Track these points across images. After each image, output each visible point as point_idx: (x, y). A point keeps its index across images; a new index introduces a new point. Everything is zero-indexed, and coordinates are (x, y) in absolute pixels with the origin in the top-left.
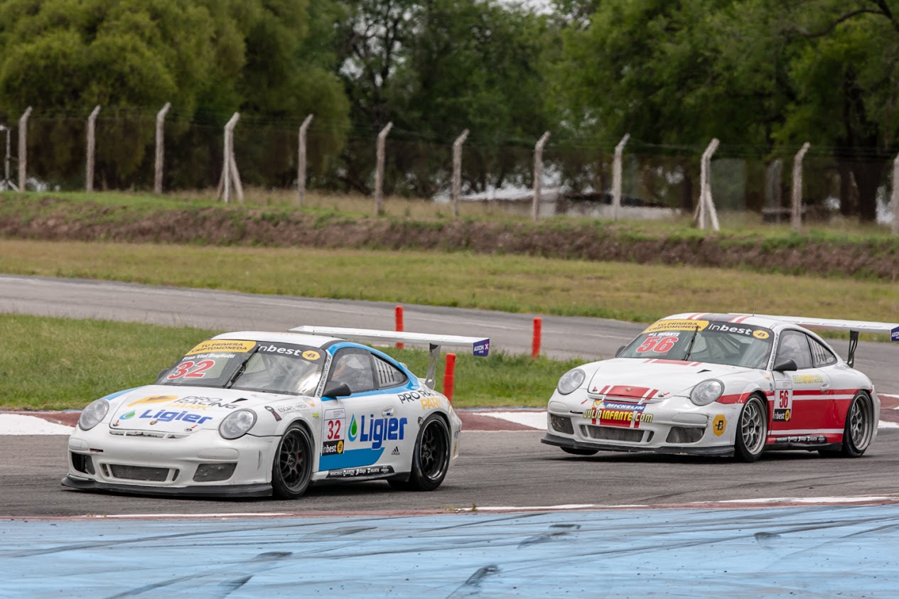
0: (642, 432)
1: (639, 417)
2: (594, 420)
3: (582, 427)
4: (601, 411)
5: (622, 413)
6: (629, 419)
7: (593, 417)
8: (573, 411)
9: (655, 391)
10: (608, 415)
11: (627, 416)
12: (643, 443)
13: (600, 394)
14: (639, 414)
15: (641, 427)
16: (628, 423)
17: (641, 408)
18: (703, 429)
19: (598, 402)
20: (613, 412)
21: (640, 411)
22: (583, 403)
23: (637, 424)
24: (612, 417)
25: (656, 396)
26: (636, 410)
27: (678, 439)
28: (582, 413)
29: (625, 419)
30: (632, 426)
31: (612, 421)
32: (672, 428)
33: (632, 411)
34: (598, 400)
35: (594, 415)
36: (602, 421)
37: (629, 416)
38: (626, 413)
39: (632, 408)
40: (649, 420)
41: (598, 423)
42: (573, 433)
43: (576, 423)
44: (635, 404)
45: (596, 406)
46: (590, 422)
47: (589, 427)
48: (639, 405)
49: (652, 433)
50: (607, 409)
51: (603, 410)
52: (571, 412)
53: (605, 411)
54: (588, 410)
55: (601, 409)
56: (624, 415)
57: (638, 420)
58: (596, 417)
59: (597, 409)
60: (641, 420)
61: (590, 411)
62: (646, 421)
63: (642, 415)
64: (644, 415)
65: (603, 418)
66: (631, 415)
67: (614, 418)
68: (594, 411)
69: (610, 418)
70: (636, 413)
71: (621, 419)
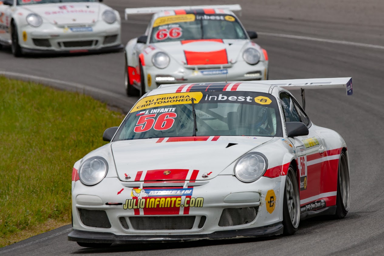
0: (194, 217)
1: (188, 202)
2: (137, 211)
3: (122, 219)
4: (144, 200)
5: (169, 199)
6: (177, 206)
7: (135, 207)
8: (109, 202)
9: (195, 173)
10: (153, 203)
11: (175, 201)
12: (195, 230)
13: (136, 181)
14: (188, 199)
15: (191, 213)
16: (177, 210)
17: (188, 192)
18: (256, 208)
19: (138, 191)
20: (158, 199)
21: (189, 196)
22: (119, 193)
23: (187, 210)
24: (158, 205)
25: (199, 177)
26: (184, 195)
27: (231, 222)
28: (121, 204)
29: (172, 206)
30: (181, 213)
31: (158, 209)
32: (224, 211)
33: (180, 197)
34: (138, 188)
35: (136, 205)
36: (146, 210)
37: (177, 202)
38: (173, 199)
39: (178, 192)
40: (199, 204)
41: (142, 213)
42: (109, 226)
43: (114, 216)
44: (181, 188)
45: (136, 195)
46: (132, 213)
47: (131, 218)
48: (185, 189)
49: (203, 218)
50: (150, 198)
51: (146, 198)
52: (107, 204)
53: (148, 199)
54: (129, 200)
55: (143, 198)
56: (171, 201)
57: (188, 205)
58: (138, 207)
59: (138, 198)
60: (191, 205)
61: (130, 201)
62: (196, 206)
63: (192, 200)
64: (194, 200)
65: (147, 207)
66: (179, 201)
67: (160, 206)
68: (135, 200)
69: (155, 207)
70: (183, 198)
71: (169, 206)
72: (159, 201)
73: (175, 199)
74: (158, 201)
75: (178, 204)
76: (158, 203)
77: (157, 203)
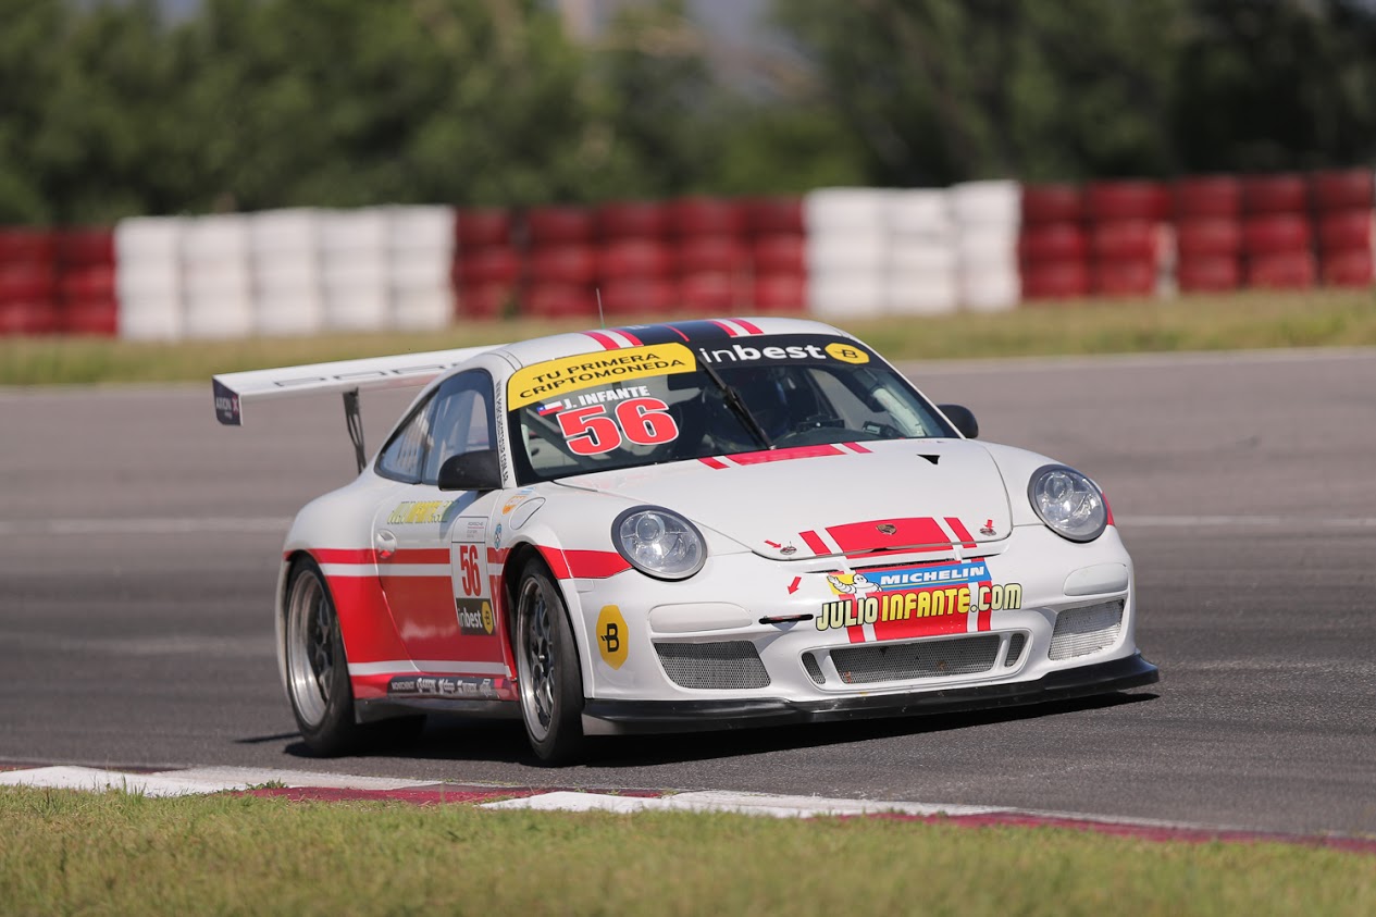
2: (855, 631)
3: (808, 658)
4: (874, 601)
6: (962, 609)
7: (850, 622)
8: (770, 615)
12: (996, 673)
13: (818, 556)
14: (987, 590)
15: (998, 625)
16: (961, 619)
18: (1121, 605)
20: (912, 596)
22: (792, 589)
23: (984, 617)
24: (913, 612)
25: (976, 534)
28: (809, 617)
29: (950, 611)
30: (972, 628)
31: (915, 622)
32: (1059, 617)
34: (838, 571)
35: (854, 615)
36: (879, 626)
37: (962, 600)
38: (951, 593)
41: (870, 637)
42: (766, 681)
43: (783, 652)
46: (842, 640)
47: (837, 654)
50: (891, 592)
51: (878, 596)
52: (764, 621)
53: (885, 599)
54: (830, 604)
55: (869, 596)
56: (947, 598)
57: (987, 607)
58: (860, 622)
59: (857, 597)
60: (994, 605)
61: (834, 606)
62: (1006, 607)
63: (995, 590)
64: (1000, 590)
65: (885, 618)
66: (965, 595)
67: (919, 614)
68: (848, 604)
69: (907, 616)
70: (974, 586)
71: (941, 612)
72: (916, 601)
73: (954, 592)
74: (912, 601)
75: (965, 605)
76: (913, 605)
77: (910, 606)
